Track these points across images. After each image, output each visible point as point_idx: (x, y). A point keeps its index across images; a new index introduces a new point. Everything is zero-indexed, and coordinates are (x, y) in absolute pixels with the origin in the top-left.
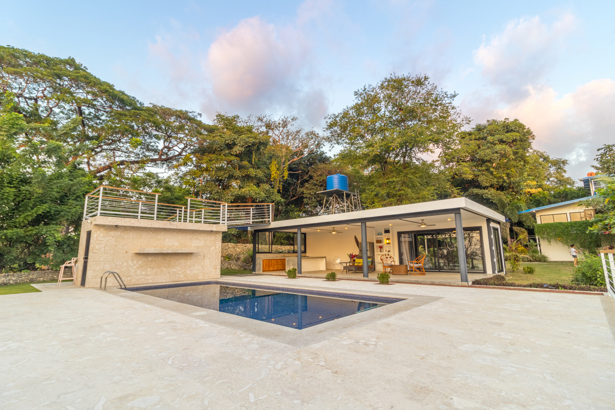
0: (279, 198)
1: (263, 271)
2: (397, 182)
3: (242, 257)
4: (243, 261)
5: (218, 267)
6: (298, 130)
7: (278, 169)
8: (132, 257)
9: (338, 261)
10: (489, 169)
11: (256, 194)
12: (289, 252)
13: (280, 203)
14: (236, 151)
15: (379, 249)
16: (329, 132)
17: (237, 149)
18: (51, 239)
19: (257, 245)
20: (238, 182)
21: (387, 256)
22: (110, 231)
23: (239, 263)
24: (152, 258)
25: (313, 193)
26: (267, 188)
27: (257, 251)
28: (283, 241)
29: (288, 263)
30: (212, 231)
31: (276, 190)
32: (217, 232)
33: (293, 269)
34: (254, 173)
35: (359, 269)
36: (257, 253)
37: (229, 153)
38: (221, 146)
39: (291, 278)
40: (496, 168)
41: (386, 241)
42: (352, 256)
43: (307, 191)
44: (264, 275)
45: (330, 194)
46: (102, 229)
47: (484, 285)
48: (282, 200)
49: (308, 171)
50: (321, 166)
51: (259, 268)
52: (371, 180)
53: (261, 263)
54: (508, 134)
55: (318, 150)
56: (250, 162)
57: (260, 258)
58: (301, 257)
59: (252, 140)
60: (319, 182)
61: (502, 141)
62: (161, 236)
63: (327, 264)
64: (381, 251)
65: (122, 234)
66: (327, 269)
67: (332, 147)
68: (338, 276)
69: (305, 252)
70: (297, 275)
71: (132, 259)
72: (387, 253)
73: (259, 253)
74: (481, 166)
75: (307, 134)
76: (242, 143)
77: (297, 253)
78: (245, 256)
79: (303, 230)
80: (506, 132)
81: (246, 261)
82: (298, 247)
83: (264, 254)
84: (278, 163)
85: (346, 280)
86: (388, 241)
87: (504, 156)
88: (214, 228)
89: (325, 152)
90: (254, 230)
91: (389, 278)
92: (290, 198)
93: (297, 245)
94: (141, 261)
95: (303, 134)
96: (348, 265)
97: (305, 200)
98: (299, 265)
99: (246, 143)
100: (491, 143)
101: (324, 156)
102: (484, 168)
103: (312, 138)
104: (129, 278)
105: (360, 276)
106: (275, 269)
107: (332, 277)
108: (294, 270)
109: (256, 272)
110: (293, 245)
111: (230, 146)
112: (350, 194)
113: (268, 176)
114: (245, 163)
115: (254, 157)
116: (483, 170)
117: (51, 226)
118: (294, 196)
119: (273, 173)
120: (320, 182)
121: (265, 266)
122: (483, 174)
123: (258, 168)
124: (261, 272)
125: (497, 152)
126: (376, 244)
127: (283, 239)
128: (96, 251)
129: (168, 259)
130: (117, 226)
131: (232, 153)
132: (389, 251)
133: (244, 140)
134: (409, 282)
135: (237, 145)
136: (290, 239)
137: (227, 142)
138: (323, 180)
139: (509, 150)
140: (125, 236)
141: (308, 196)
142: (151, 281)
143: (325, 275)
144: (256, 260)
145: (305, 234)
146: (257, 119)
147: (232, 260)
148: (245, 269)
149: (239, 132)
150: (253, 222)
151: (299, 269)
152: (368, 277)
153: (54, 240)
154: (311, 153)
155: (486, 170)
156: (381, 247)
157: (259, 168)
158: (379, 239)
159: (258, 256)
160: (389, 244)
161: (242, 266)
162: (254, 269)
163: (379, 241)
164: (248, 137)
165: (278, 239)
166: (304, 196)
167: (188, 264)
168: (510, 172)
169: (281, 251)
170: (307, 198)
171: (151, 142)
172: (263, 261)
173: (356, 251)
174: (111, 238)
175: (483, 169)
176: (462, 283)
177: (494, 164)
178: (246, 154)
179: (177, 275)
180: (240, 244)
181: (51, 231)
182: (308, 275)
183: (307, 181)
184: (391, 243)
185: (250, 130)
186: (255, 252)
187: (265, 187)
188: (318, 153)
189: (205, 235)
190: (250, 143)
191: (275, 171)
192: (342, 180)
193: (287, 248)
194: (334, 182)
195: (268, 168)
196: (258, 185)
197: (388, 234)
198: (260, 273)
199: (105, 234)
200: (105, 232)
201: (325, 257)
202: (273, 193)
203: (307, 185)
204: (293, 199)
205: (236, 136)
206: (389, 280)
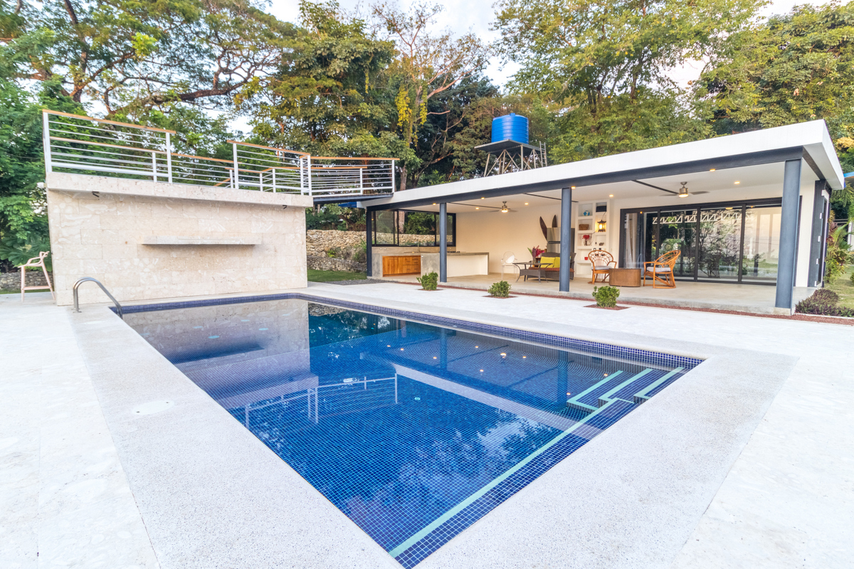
0: (411, 156)
1: (384, 276)
2: (619, 122)
3: (353, 252)
4: (354, 259)
5: (302, 269)
6: (445, 34)
7: (410, 106)
8: (138, 251)
9: (511, 260)
10: (784, 101)
11: (373, 148)
12: (428, 245)
13: (413, 164)
14: (335, 70)
15: (584, 240)
16: (500, 31)
17: (337, 66)
18: (16, 219)
19: (373, 233)
20: (342, 128)
21: (597, 252)
22: (86, 203)
23: (349, 261)
24: (179, 253)
25: (469, 150)
26: (392, 139)
27: (373, 243)
28: (420, 227)
29: (425, 263)
30: (285, 207)
31: (408, 144)
32: (296, 209)
33: (432, 274)
34: (369, 112)
35: (550, 275)
36: (374, 246)
37: (324, 73)
38: (307, 60)
39: (428, 289)
40: (797, 99)
41: (597, 227)
42: (536, 252)
43: (458, 146)
44: (384, 282)
45: (496, 151)
46: (68, 200)
47: (826, 314)
48: (418, 160)
49: (462, 112)
50: (483, 101)
51: (377, 270)
52: (571, 121)
53: (381, 262)
54: (833, 32)
55: (479, 73)
56: (361, 91)
57: (379, 254)
58: (446, 252)
59: (361, 48)
60: (478, 130)
61: (818, 46)
62: (191, 214)
63: (490, 264)
64: (586, 244)
65: (111, 210)
66: (490, 273)
67: (503, 62)
68: (513, 287)
69: (454, 244)
70: (439, 283)
71: (139, 255)
72: (598, 247)
73: (376, 245)
74: (770, 96)
75: (460, 42)
76: (344, 54)
77: (438, 246)
78: (358, 250)
79: (451, 207)
80: (829, 28)
81: (359, 258)
82: (442, 236)
83: (385, 248)
84: (409, 95)
85: (526, 294)
86: (601, 227)
87: (819, 73)
88: (289, 200)
89: (490, 79)
90: (368, 207)
91: (618, 295)
92: (430, 158)
93: (440, 234)
94: (158, 258)
95: (453, 41)
96: (528, 267)
97: (455, 161)
98: (443, 267)
99: (352, 53)
100: (798, 49)
101: (488, 85)
102: (774, 99)
103: (469, 49)
104: (139, 289)
105: (553, 288)
106: (405, 271)
107: (501, 291)
108: (434, 276)
109: (373, 277)
110: (434, 233)
111: (324, 61)
112: (531, 150)
113: (394, 117)
114: (353, 92)
115: (367, 81)
116: (771, 104)
117: (14, 197)
118: (437, 156)
119: (401, 112)
120: (481, 131)
121: (386, 267)
122: (769, 111)
123: (375, 104)
124: (381, 277)
125: (805, 67)
126: (578, 232)
127: (421, 225)
128: (64, 240)
129: (209, 255)
130: (95, 194)
131: (329, 74)
132: (601, 244)
133: (348, 47)
134: (654, 302)
135: (336, 57)
136: (429, 225)
137: (319, 52)
138: (486, 127)
139: (832, 60)
140: (119, 213)
141: (461, 154)
142: (181, 294)
143: (489, 286)
144: (373, 258)
145: (454, 215)
146: (372, 11)
147: (339, 256)
148: (358, 271)
149: (339, 34)
150: (364, 191)
151: (443, 273)
152: (568, 290)
153: (22, 221)
154: (467, 78)
155: (778, 103)
156: (587, 237)
157: (377, 103)
158: (584, 223)
159: (375, 250)
160: (602, 230)
161: (352, 267)
162: (369, 273)
163: (584, 227)
164: (355, 42)
165: (412, 225)
166: (454, 154)
167: (247, 264)
168: (825, 105)
169: (415, 242)
170: (458, 157)
171: (202, 65)
172: (384, 259)
173: (543, 244)
174: (90, 216)
175: (772, 100)
176: (778, 309)
177: (797, 90)
178: (354, 76)
179: (230, 283)
180: (351, 232)
181: (12, 206)
182: (457, 284)
183: (459, 130)
184: (607, 230)
185: (357, 28)
186: (370, 244)
187: (387, 137)
188: (480, 79)
189: (274, 213)
190: (359, 52)
191: (405, 109)
192: (519, 125)
193: (428, 238)
194: (505, 128)
195: (394, 105)
196: (376, 134)
197: (603, 213)
198: (379, 278)
199: (77, 209)
200: (75, 204)
201: (487, 254)
202: (401, 147)
203: (458, 136)
204: (436, 161)
205: (333, 40)
206: (617, 299)
